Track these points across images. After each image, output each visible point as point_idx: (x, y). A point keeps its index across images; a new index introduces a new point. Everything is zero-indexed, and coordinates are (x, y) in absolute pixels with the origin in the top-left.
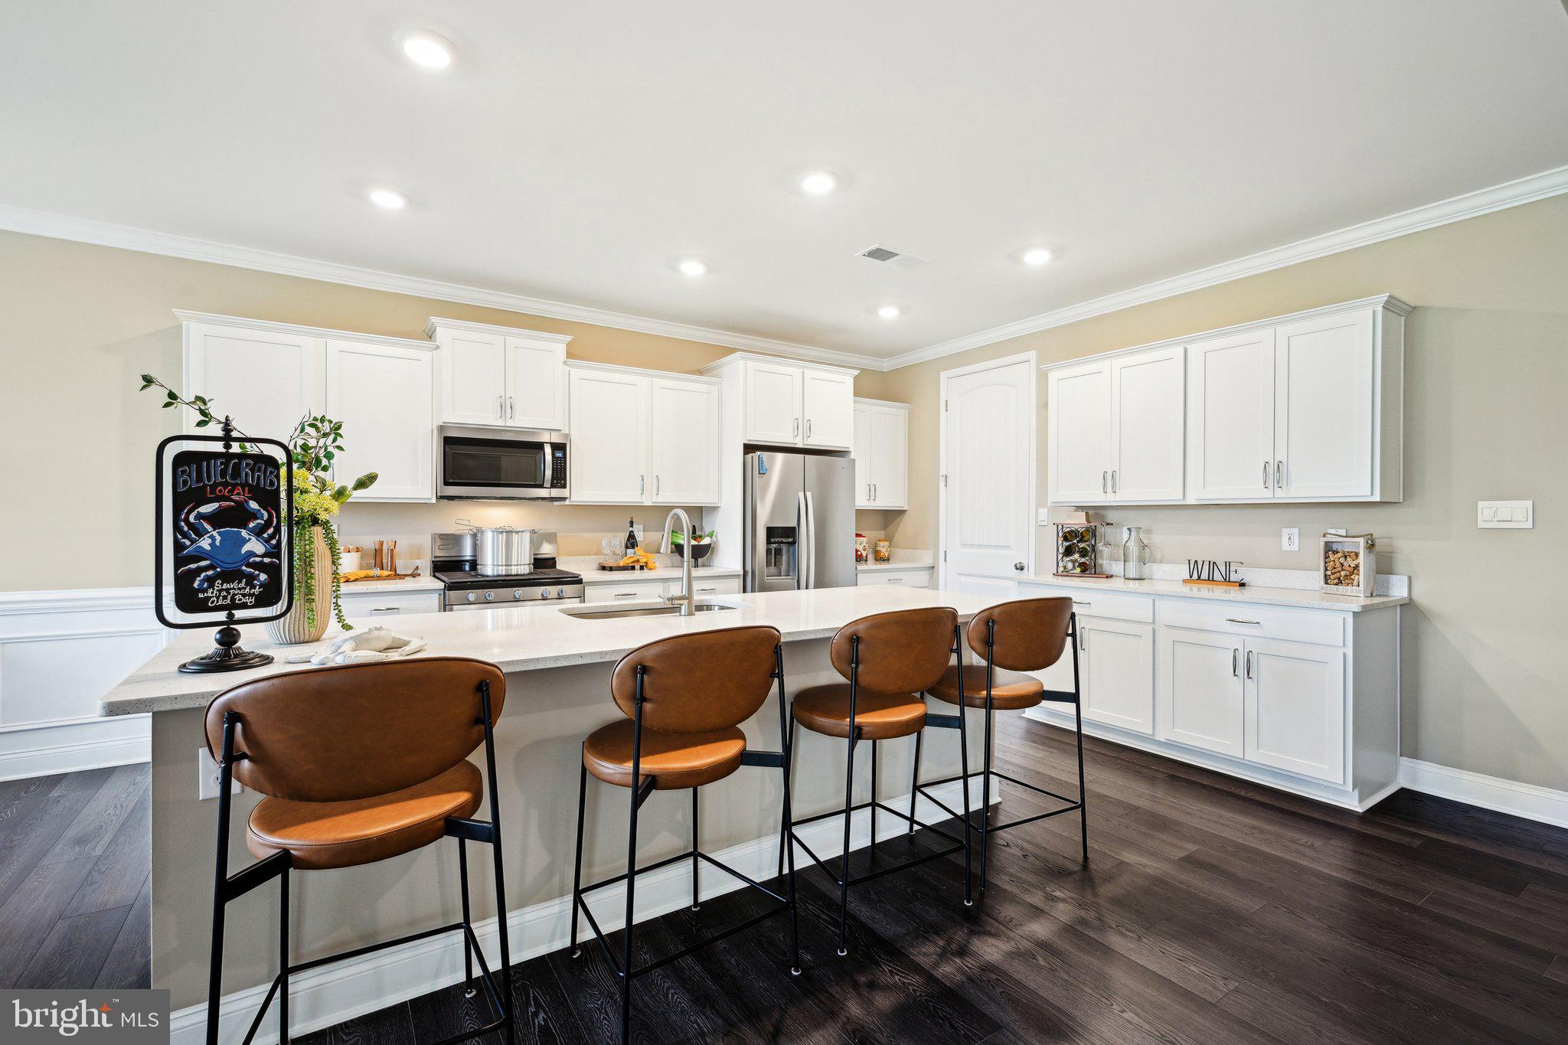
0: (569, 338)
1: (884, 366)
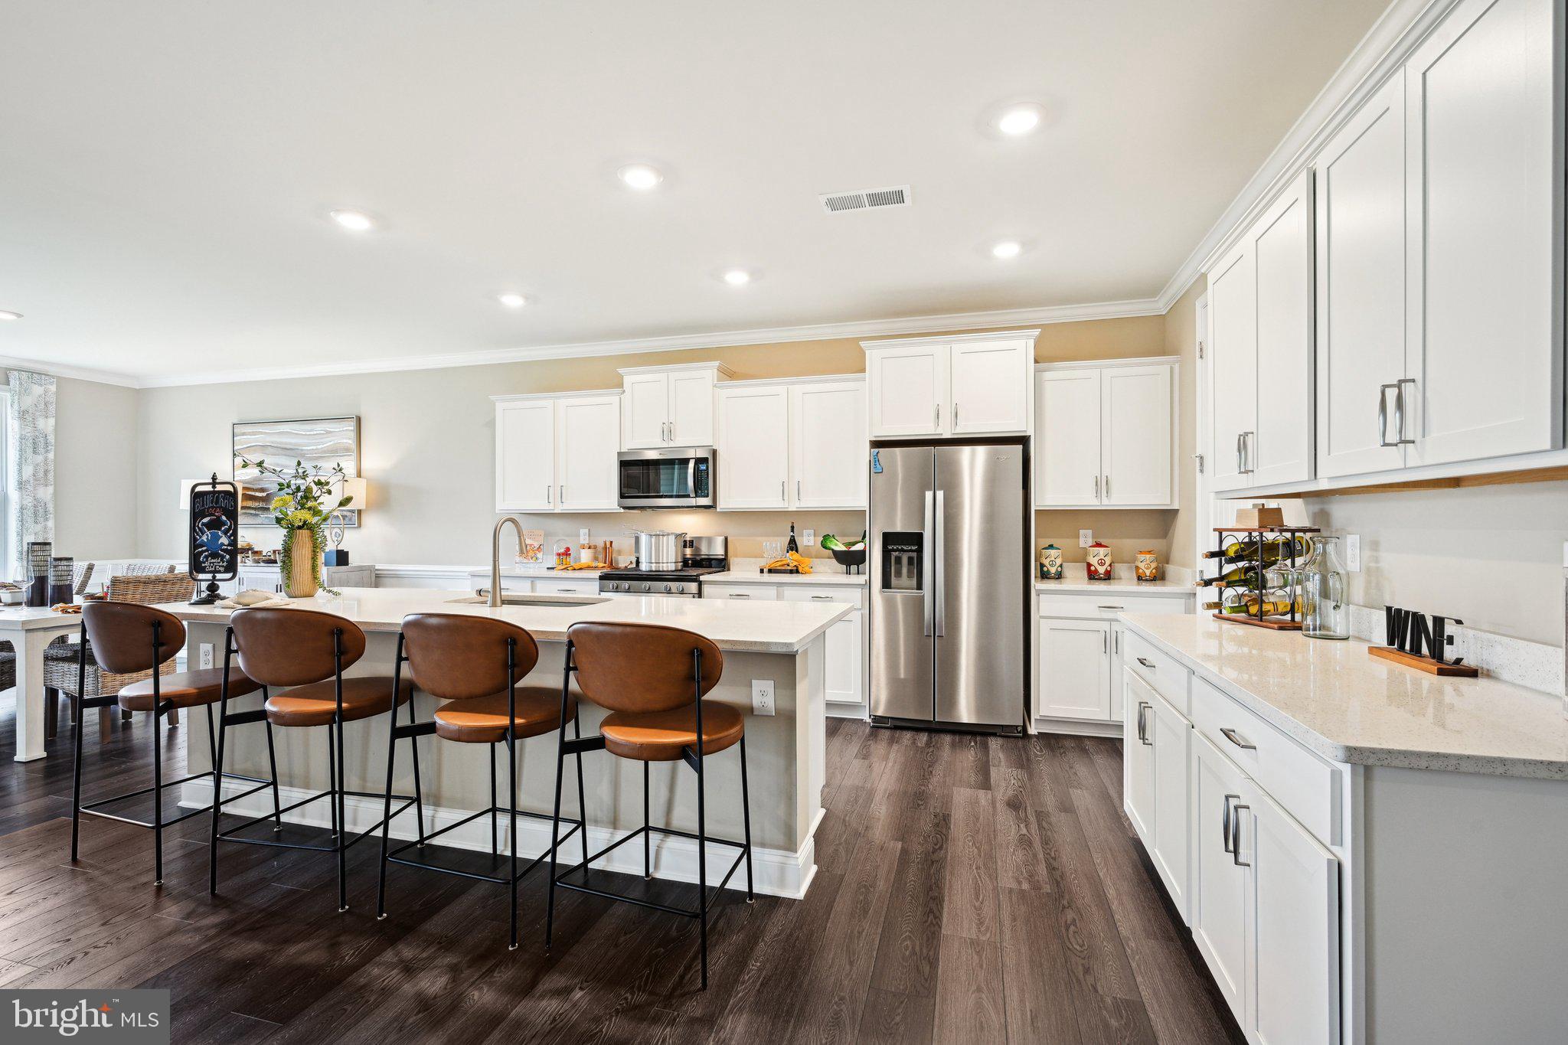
0: (717, 363)
1: (1159, 306)
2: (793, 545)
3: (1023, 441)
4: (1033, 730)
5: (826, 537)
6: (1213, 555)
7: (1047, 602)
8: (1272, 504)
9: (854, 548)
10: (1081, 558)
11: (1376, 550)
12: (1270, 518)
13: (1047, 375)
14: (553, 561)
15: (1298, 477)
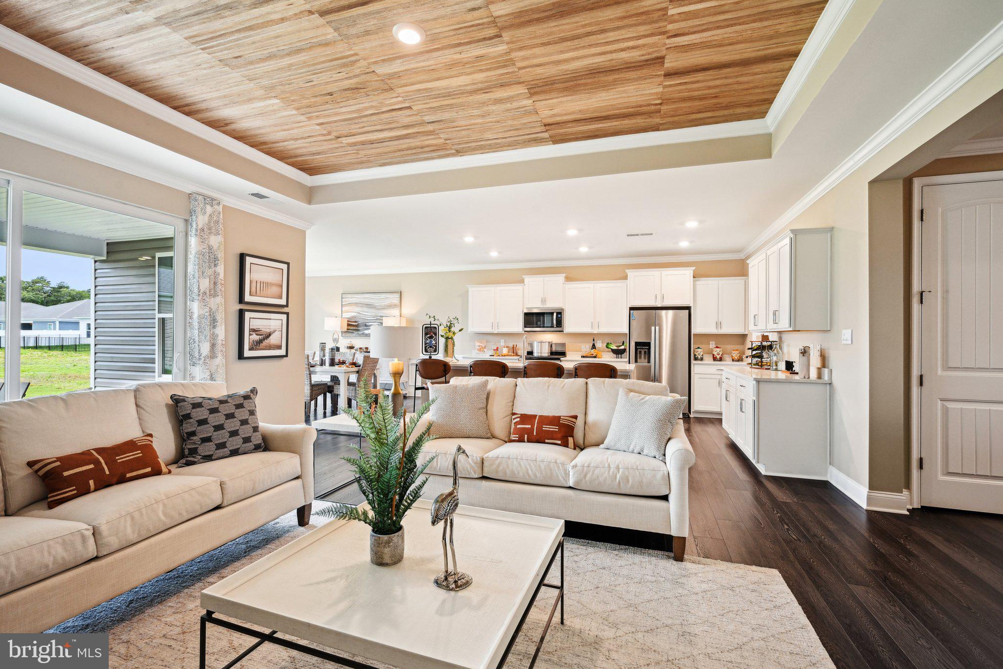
0: (566, 274)
1: (742, 256)
2: (594, 347)
3: (688, 308)
4: (691, 416)
5: (608, 344)
6: (749, 349)
7: (696, 368)
8: (766, 334)
9: (620, 348)
10: (710, 352)
11: (789, 347)
12: (765, 338)
13: (698, 283)
14: (492, 352)
15: (772, 326)
